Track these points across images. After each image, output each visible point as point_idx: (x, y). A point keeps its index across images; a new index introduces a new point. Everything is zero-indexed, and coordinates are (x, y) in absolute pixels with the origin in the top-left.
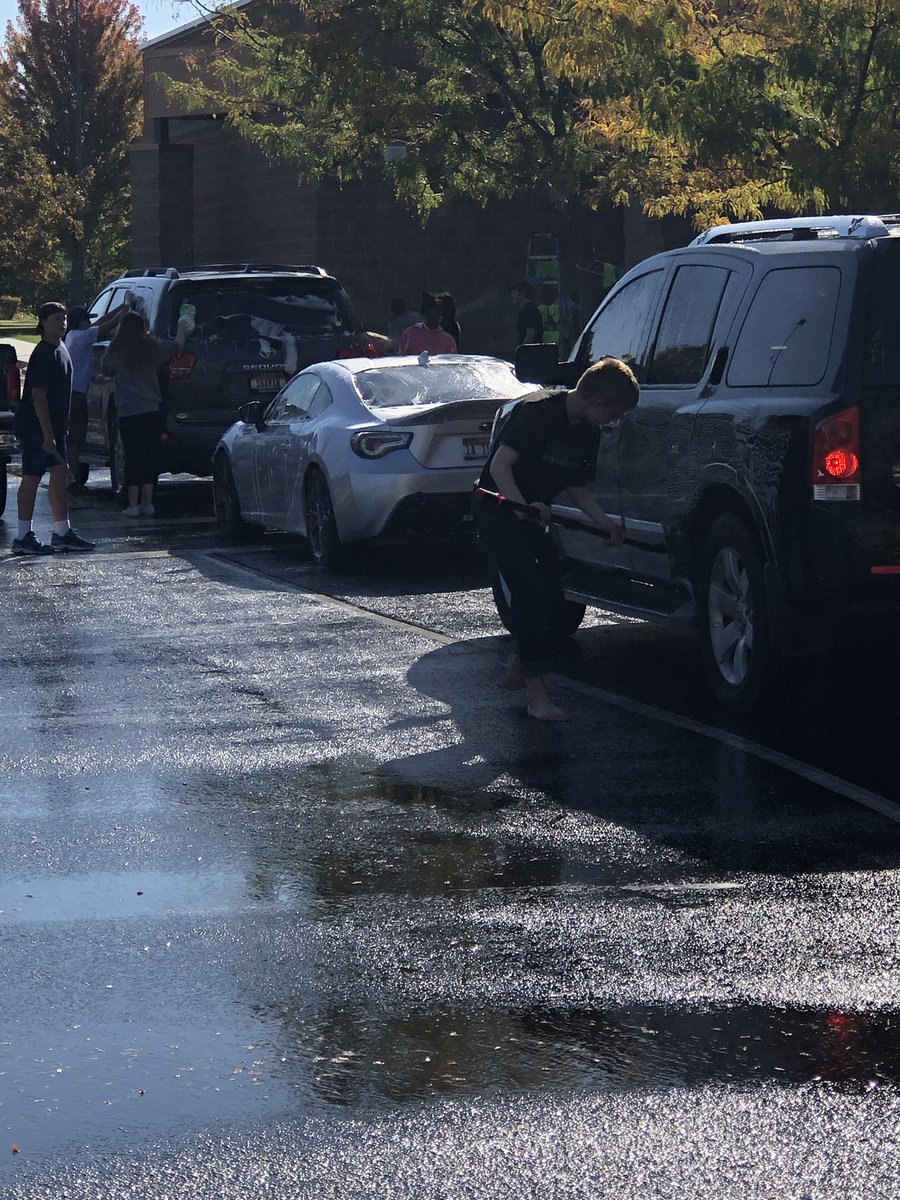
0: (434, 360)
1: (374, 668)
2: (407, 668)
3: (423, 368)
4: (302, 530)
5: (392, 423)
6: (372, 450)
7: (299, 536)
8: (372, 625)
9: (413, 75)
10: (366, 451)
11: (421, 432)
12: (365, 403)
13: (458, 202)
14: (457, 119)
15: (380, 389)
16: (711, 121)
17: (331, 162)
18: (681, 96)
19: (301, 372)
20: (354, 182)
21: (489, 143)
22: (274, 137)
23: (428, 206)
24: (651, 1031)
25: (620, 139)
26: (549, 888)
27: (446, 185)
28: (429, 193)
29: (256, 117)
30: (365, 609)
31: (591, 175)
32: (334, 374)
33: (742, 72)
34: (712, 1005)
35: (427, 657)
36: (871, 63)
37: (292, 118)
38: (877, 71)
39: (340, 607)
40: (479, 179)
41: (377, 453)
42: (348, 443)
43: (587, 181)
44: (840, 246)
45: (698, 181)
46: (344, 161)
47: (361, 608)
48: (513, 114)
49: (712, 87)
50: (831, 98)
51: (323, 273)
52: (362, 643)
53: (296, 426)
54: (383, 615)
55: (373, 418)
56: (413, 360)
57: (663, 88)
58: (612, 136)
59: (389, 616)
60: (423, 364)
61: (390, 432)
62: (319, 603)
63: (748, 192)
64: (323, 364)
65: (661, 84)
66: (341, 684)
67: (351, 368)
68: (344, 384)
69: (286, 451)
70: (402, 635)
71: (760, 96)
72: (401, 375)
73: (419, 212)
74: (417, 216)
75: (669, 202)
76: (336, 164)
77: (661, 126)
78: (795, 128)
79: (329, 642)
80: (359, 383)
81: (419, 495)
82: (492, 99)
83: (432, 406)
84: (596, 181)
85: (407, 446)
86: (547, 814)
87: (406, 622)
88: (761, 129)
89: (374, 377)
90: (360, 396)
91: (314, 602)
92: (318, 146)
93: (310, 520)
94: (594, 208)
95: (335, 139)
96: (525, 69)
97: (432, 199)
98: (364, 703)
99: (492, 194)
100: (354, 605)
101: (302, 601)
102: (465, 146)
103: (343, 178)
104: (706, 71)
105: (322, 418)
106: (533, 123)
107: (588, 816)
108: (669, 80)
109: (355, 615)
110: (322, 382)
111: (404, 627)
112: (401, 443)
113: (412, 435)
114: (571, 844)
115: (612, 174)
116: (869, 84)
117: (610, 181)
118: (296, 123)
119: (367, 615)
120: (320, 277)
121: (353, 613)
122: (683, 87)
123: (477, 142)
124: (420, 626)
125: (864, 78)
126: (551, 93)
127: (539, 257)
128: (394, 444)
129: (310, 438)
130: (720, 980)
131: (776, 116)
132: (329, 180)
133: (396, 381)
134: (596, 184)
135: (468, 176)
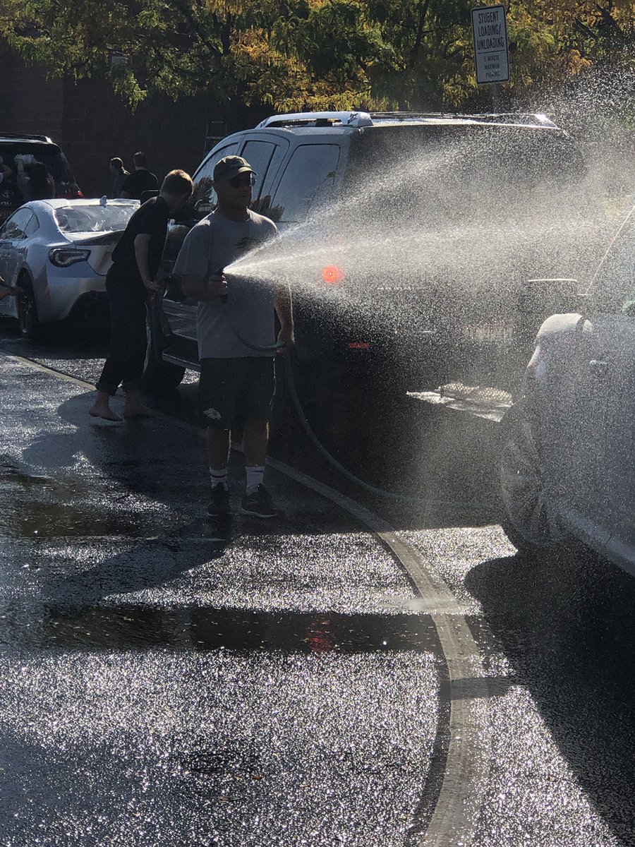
0: (110, 202)
1: (38, 404)
2: (59, 404)
3: (102, 207)
4: (15, 315)
5: (77, 243)
6: (63, 261)
7: (13, 318)
8: (46, 376)
9: (126, 7)
10: (59, 262)
11: (95, 249)
12: (60, 230)
13: (156, 97)
14: (155, 38)
15: (71, 220)
16: (315, 47)
17: (70, 66)
18: (296, 29)
19: (22, 207)
20: (86, 79)
21: (179, 57)
22: (30, 46)
23: (137, 99)
24: (130, 619)
25: (260, 58)
26: (100, 537)
27: (149, 85)
28: (137, 90)
29: (19, 32)
30: (47, 367)
31: (245, 82)
32: (41, 209)
33: (340, 15)
34: (174, 607)
35: (75, 397)
36: (428, 12)
37: (44, 34)
38: (431, 18)
39: (29, 365)
40: (173, 81)
41: (66, 262)
42: (46, 255)
43: (243, 86)
44: (341, 131)
45: (319, 89)
46: (79, 65)
47: (43, 366)
48: (197, 38)
49: (317, 24)
50: (400, 35)
51: (49, 141)
52: (35, 388)
53: (17, 243)
54: (56, 371)
55: (65, 240)
56: (96, 202)
57: (283, 24)
58: (254, 55)
59: (60, 372)
60: (103, 204)
61: (76, 250)
62: (16, 362)
63: (345, 98)
64: (36, 202)
65: (283, 21)
66: (12, 413)
67: (54, 205)
68: (48, 217)
69: (8, 260)
70: (64, 383)
71: (354, 32)
72: (86, 211)
73: (130, 103)
74: (128, 106)
75: (292, 102)
76: (73, 67)
77: (284, 49)
78: (376, 54)
79: (15, 386)
80: (58, 215)
81: (93, 293)
82: (181, 26)
83: (106, 232)
84: (249, 86)
85: (86, 259)
86: (116, 495)
87: (70, 376)
88: (350, 55)
89: (68, 212)
90: (57, 223)
91: (14, 362)
92: (60, 54)
93: (21, 308)
94: (248, 105)
95: (73, 49)
96: (204, 7)
97: (139, 94)
98: (24, 425)
99: (180, 92)
100: (39, 364)
101: (6, 360)
102: (160, 57)
103: (78, 76)
104: (315, 13)
105: (32, 238)
106: (208, 44)
107: (143, 497)
108: (288, 18)
109: (38, 369)
110: (34, 214)
111: (67, 379)
112: (83, 257)
113: (90, 252)
114: (125, 512)
115: (260, 82)
116: (426, 27)
117: (258, 86)
118: (47, 37)
119: (46, 370)
120: (45, 143)
121: (36, 368)
122: (297, 23)
123: (169, 55)
124: (79, 379)
125: (423, 23)
126: (221, 24)
127: (214, 138)
128: (78, 258)
129: (23, 251)
130: (186, 593)
131: (363, 47)
132: (68, 78)
133: (83, 215)
134: (249, 88)
135: (165, 79)
